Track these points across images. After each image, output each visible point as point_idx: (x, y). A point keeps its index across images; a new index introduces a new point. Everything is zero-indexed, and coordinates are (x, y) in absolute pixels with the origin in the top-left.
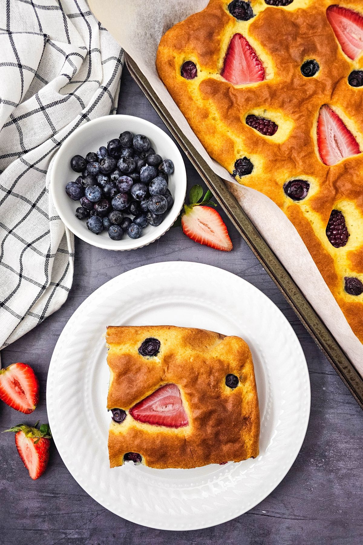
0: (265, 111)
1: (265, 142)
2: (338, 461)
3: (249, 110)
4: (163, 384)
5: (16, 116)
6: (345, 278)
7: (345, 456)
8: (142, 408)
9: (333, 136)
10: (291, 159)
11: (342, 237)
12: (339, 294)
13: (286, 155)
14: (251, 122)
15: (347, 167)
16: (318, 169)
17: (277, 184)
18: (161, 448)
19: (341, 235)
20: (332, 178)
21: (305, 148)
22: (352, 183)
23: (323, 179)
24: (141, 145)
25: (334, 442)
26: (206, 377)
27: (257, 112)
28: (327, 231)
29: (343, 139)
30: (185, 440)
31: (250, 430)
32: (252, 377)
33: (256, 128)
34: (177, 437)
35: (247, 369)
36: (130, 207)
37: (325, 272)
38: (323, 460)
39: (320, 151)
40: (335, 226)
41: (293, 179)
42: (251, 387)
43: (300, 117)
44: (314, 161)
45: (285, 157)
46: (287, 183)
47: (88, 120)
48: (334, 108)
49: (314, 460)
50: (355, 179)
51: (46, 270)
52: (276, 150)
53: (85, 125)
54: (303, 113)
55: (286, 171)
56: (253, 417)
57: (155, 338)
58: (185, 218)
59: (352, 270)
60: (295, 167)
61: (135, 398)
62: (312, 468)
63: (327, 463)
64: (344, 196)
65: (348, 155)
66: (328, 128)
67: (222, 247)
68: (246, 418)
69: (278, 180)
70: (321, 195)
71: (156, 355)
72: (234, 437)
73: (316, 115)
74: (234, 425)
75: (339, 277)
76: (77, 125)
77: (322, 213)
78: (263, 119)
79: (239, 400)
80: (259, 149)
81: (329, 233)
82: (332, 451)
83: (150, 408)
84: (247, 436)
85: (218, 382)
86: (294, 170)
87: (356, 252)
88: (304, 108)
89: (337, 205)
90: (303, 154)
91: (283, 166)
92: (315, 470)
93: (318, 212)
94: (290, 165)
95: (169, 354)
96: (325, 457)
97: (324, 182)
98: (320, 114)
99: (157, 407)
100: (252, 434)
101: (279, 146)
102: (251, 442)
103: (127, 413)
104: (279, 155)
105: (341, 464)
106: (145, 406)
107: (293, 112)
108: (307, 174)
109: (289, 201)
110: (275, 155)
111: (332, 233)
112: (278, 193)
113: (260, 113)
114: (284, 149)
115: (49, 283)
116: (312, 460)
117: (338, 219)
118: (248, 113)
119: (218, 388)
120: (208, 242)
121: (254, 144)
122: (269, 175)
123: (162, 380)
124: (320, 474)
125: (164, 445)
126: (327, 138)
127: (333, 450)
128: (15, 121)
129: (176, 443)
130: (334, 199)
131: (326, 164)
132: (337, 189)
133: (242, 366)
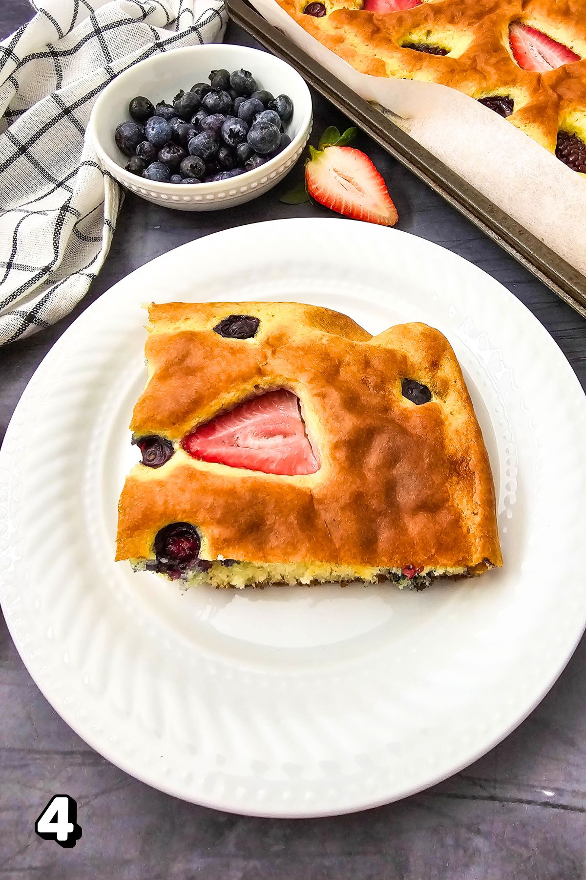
0: (429, 33)
3: (404, 35)
4: (264, 382)
5: (57, 49)
8: (211, 438)
9: (536, 51)
10: (476, 71)
13: (467, 66)
14: (410, 47)
15: (569, 71)
16: (522, 76)
18: (251, 504)
20: (547, 83)
21: (496, 55)
24: (241, 78)
26: (358, 371)
29: (551, 53)
30: (312, 497)
31: (470, 492)
32: (459, 384)
33: (417, 50)
34: (292, 488)
35: (446, 370)
36: (218, 152)
40: (570, 150)
42: (460, 403)
44: (511, 68)
45: (467, 68)
47: (164, 51)
48: (530, 23)
52: (450, 61)
55: (471, 85)
56: (473, 460)
57: (250, 315)
58: (311, 168)
60: (485, 78)
61: (196, 403)
64: (574, 103)
66: (526, 44)
68: (456, 462)
70: (536, 104)
71: (253, 336)
72: (432, 495)
73: (504, 30)
74: (430, 465)
76: (146, 55)
77: (542, 123)
79: (436, 421)
83: (231, 441)
84: (465, 500)
85: (381, 386)
86: (483, 82)
88: (485, 19)
89: (565, 121)
90: (493, 60)
91: (465, 79)
93: (535, 122)
94: (476, 77)
95: (277, 333)
97: (536, 90)
98: (510, 31)
99: (246, 437)
100: (477, 498)
101: (456, 61)
102: (478, 519)
103: (176, 446)
104: (457, 66)
106: (222, 433)
108: (506, 84)
110: (451, 68)
113: (421, 38)
115: (58, 263)
119: (384, 390)
123: (260, 372)
125: (256, 498)
126: (528, 53)
128: (54, 54)
129: (288, 498)
130: (558, 108)
132: (559, 94)
133: (435, 365)
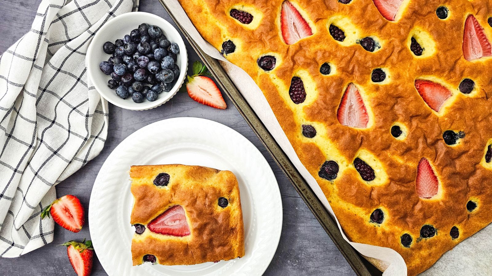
0: (243, 6)
1: (242, 29)
2: (308, 261)
3: (231, 6)
4: (172, 205)
5: (61, 15)
6: (303, 126)
7: (313, 257)
8: (156, 223)
9: (292, 23)
10: (261, 41)
11: (301, 96)
12: (298, 137)
13: (257, 38)
14: (234, 14)
15: (302, 45)
16: (280, 48)
17: (252, 59)
18: (169, 250)
19: (300, 95)
20: (291, 54)
21: (271, 33)
22: (305, 57)
23: (284, 55)
24: (154, 33)
25: (305, 248)
26: (203, 199)
27: (238, 7)
28: (290, 92)
29: (299, 25)
30: (188, 245)
31: (236, 238)
32: (238, 199)
33: (237, 19)
34: (181, 243)
35: (234, 193)
36: (147, 78)
37: (287, 121)
38: (297, 261)
39: (283, 34)
40: (296, 88)
41: (264, 55)
42: (237, 206)
43: (267, 10)
44: (277, 42)
45: (257, 39)
46: (260, 58)
47: (114, 16)
48: (292, 3)
49: (291, 261)
50: (307, 54)
51: (87, 126)
52: (250, 34)
53: (112, 20)
54: (269, 7)
55: (258, 50)
56: (238, 228)
57: (166, 173)
58: (189, 85)
59: (307, 120)
60: (265, 46)
61: (150, 215)
62: (289, 268)
63: (300, 264)
64: (300, 67)
65: (304, 36)
66: (289, 17)
67: (219, 106)
68: (233, 229)
69: (253, 56)
70: (283, 66)
71: (166, 185)
72: (223, 242)
73: (278, 8)
74: (223, 233)
75: (297, 125)
76: (106, 20)
77: (284, 79)
78: (243, 12)
79: (227, 216)
80: (239, 34)
81: (291, 94)
82: (304, 255)
83: (163, 223)
84: (234, 241)
85: (211, 203)
86: (264, 49)
87: (309, 107)
88: (269, 4)
89: (296, 73)
90: (269, 37)
91: (255, 46)
92: (291, 268)
93: (281, 78)
94: (260, 45)
95: (176, 184)
96: (298, 259)
97: (285, 57)
98: (282, 8)
99: (167, 223)
100: (238, 240)
101: (253, 32)
102: (237, 246)
103: (146, 227)
104: (253, 38)
105: (310, 264)
106: (159, 222)
107: (262, 7)
108: (273, 51)
109: (261, 71)
110: (250, 38)
111: (294, 93)
112: (253, 65)
113: (240, 8)
114: (256, 33)
115: (89, 136)
116: (289, 261)
117: (298, 84)
118: (231, 8)
119: (211, 207)
120: (208, 103)
121: (235, 30)
122: (246, 53)
123: (170, 202)
124: (295, 271)
125: (171, 248)
126: (288, 25)
127: (304, 254)
128: (60, 18)
129: (180, 247)
130: (292, 69)
131: (287, 44)
132: (294, 62)
133: (230, 191)
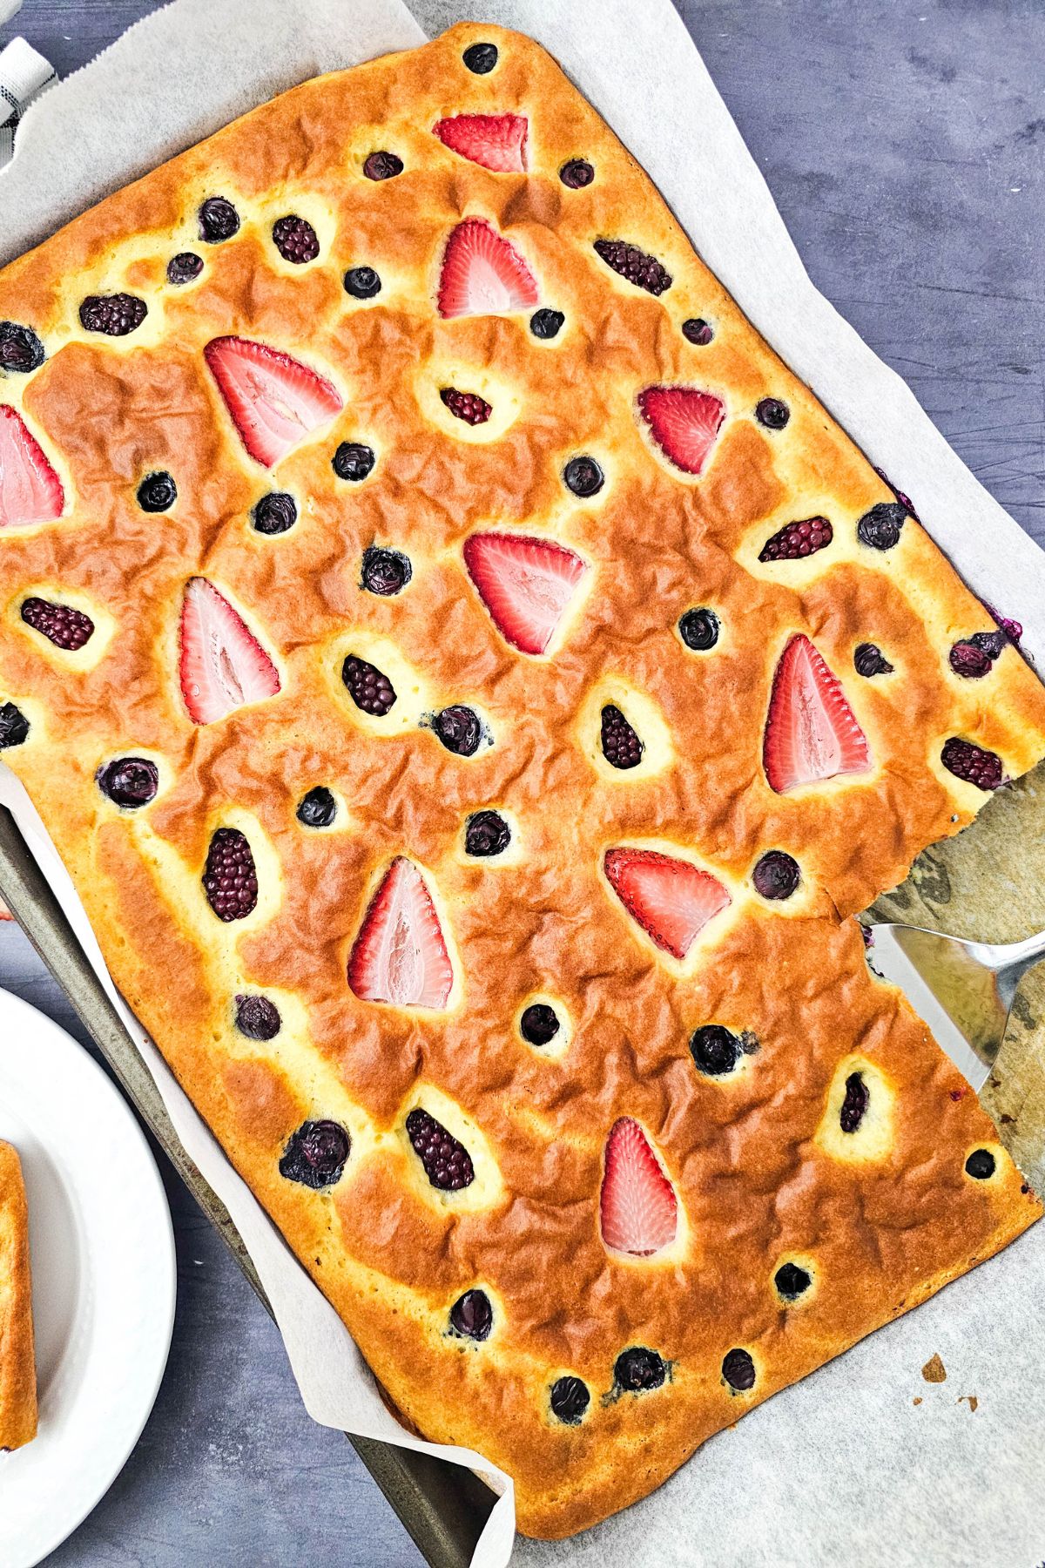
0: (58, 591)
1: (47, 669)
2: (277, 1447)
6: (238, 999)
7: (294, 1435)
9: (219, 651)
10: (105, 710)
11: (240, 895)
12: (217, 1038)
13: (95, 702)
17: (77, 768)
19: (238, 890)
21: (136, 685)
23: (180, 759)
25: (268, 1400)
27: (45, 592)
28: (206, 879)
37: (177, 985)
38: (241, 1448)
39: (185, 689)
40: (226, 867)
41: (118, 757)
43: (127, 609)
45: (92, 705)
46: (106, 767)
48: (217, 584)
49: (219, 1446)
50: (255, 761)
52: (70, 688)
54: (130, 603)
55: (96, 740)
59: (249, 981)
60: (117, 729)
62: (212, 1469)
63: (249, 1456)
64: (229, 801)
65: (255, 695)
66: (206, 631)
69: (80, 759)
75: (215, 998)
77: (175, 841)
80: (34, 687)
81: (211, 886)
82: (263, 1425)
86: (114, 737)
89: (224, 818)
90: (132, 699)
91: (88, 727)
92: (218, 1472)
93: (165, 838)
96: (244, 1438)
104: (78, 699)
105: (283, 1457)
107: (112, 599)
108: (144, 745)
109: (107, 808)
110: (68, 700)
111: (218, 883)
112: (80, 791)
113: (50, 595)
114: (92, 684)
116: (212, 1447)
117: (235, 851)
118: (22, 595)
121: (29, 669)
122: (61, 748)
124: (231, 1483)
126: (204, 657)
127: (265, 1421)
131: (195, 720)
